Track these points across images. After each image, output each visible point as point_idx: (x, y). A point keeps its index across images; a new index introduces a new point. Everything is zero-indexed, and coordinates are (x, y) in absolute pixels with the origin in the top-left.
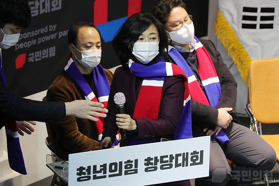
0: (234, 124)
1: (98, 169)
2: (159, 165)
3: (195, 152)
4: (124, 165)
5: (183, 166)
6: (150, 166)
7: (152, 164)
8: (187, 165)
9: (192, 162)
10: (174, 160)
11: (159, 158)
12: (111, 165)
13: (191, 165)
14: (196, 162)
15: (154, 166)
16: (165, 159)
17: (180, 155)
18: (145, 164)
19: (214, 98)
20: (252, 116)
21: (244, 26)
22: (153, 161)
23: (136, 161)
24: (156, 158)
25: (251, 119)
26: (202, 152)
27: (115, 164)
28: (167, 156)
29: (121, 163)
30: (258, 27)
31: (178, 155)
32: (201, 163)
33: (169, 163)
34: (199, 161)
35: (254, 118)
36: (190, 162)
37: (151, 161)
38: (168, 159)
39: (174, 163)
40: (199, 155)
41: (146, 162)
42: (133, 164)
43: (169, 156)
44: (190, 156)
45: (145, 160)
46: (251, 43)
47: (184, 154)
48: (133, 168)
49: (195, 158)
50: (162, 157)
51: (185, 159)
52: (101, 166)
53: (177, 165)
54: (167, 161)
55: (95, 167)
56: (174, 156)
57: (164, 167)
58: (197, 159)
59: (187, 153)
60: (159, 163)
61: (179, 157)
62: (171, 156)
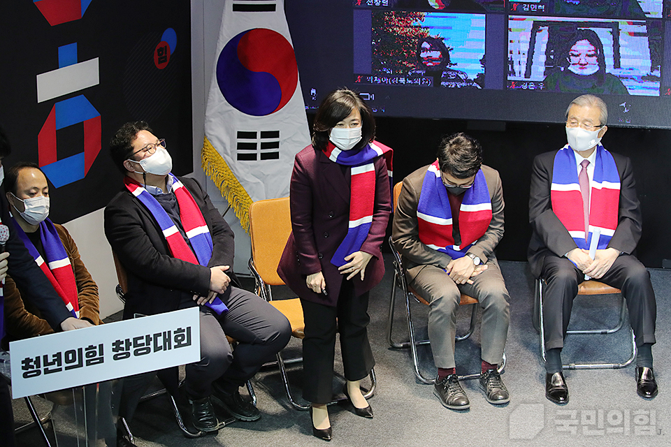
0: (233, 288)
1: (50, 360)
2: (132, 349)
3: (180, 330)
4: (84, 352)
5: (165, 349)
6: (120, 352)
7: (122, 349)
8: (170, 348)
9: (176, 344)
10: (152, 343)
11: (131, 341)
12: (67, 353)
13: (175, 347)
14: (182, 343)
15: (125, 351)
16: (139, 342)
17: (160, 335)
18: (114, 350)
19: (204, 254)
20: (257, 276)
21: (241, 157)
22: (123, 346)
23: (101, 346)
24: (127, 340)
25: (257, 281)
26: (189, 329)
27: (73, 352)
28: (142, 338)
29: (80, 350)
30: (259, 157)
31: (156, 336)
32: (189, 343)
33: (145, 346)
34: (185, 342)
35: (260, 279)
36: (174, 343)
37: (121, 346)
38: (144, 341)
39: (152, 346)
40: (185, 333)
41: (114, 347)
42: (97, 350)
43: (145, 337)
44: (173, 336)
45: (113, 344)
46: (252, 180)
47: (165, 333)
48: (98, 356)
49: (180, 338)
50: (135, 339)
51: (167, 340)
52: (54, 356)
53: (157, 349)
54: (143, 344)
55: (46, 357)
56: (152, 336)
57: (139, 352)
58: (183, 339)
59: (169, 332)
60: (131, 347)
61: (158, 338)
62: (148, 336)
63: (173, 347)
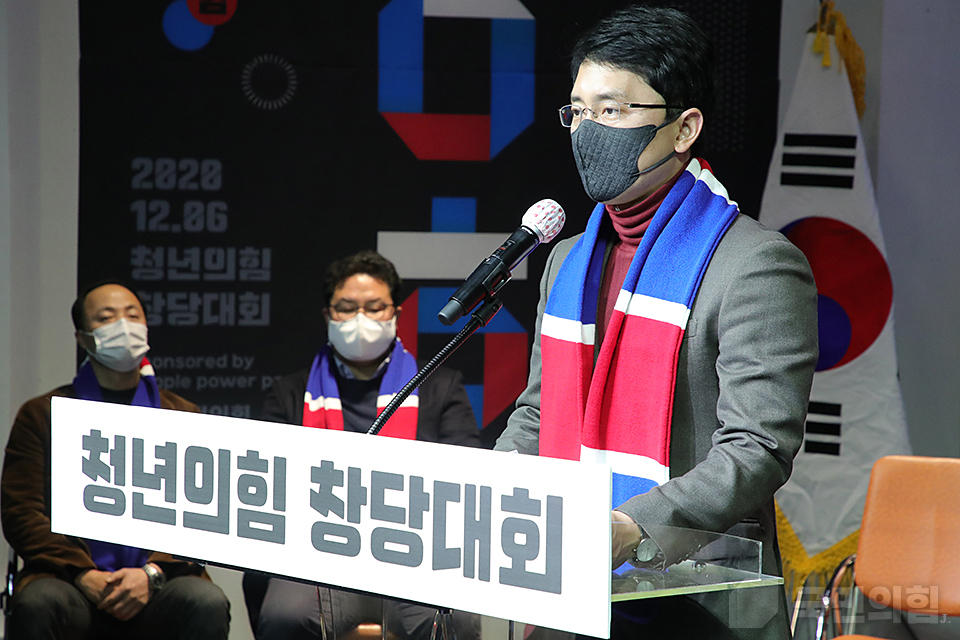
1: (150, 464)
2: (368, 521)
4: (235, 473)
7: (336, 506)
8: (485, 576)
9: (508, 563)
10: (428, 517)
11: (366, 481)
13: (509, 577)
15: (346, 521)
18: (314, 500)
23: (280, 467)
24: (355, 475)
28: (395, 481)
33: (405, 527)
36: (500, 560)
37: (335, 491)
38: (403, 499)
39: (427, 534)
41: (317, 487)
43: (407, 484)
44: (498, 517)
45: (313, 475)
48: (270, 506)
49: (520, 538)
50: (379, 481)
51: (477, 530)
53: (443, 556)
54: (396, 514)
56: (428, 488)
57: (388, 546)
58: (531, 551)
60: (365, 510)
61: (450, 505)
62: (417, 482)
63: (495, 574)
